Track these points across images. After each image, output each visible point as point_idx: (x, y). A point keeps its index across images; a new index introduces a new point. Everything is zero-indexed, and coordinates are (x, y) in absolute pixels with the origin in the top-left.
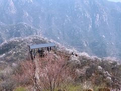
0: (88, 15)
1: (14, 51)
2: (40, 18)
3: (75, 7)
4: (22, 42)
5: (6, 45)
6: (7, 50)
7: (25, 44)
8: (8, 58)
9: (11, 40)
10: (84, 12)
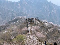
0: (48, 10)
1: (19, 21)
2: (30, 10)
3: (44, 7)
4: (22, 18)
5: (16, 19)
6: (16, 21)
7: (23, 19)
8: (17, 24)
9: (18, 17)
10: (47, 9)
